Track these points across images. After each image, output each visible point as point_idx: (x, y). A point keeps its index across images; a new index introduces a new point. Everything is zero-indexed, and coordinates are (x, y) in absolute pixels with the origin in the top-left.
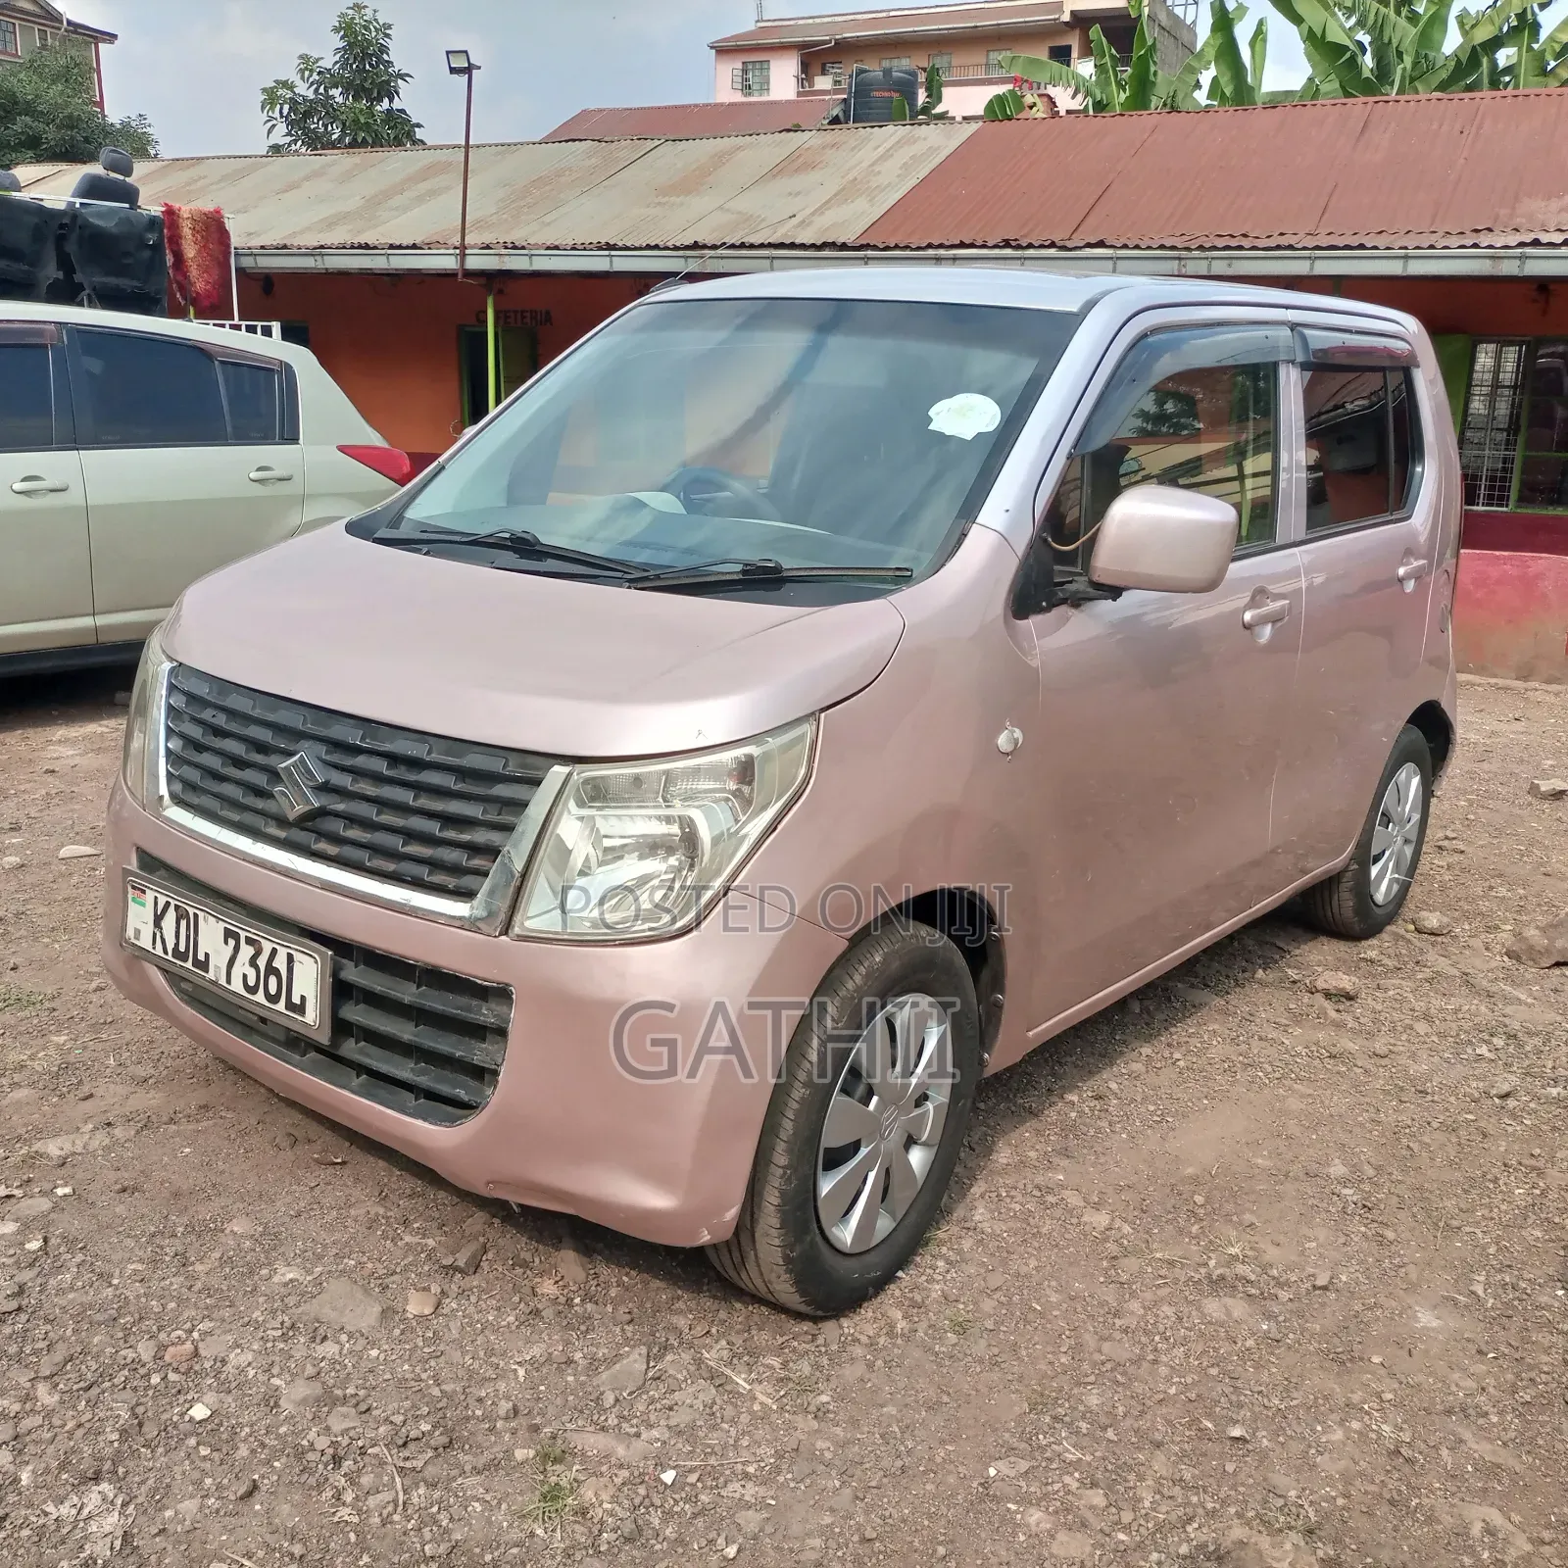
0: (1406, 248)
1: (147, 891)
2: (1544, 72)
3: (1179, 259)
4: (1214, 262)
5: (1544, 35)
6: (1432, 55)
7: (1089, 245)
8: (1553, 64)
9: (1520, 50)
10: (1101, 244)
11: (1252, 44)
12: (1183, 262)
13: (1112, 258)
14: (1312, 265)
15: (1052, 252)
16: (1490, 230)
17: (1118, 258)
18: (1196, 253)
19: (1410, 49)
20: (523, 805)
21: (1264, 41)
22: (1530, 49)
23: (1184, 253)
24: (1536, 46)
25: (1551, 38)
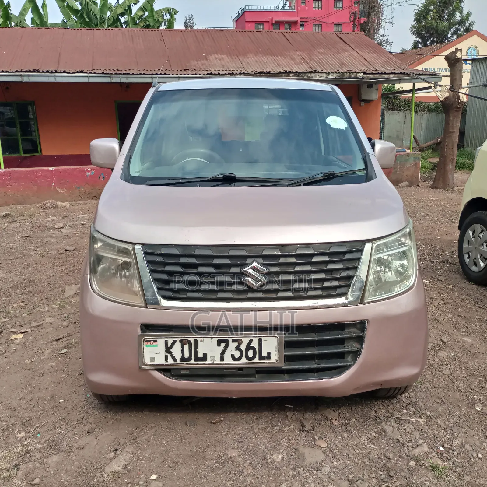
0: (177, 75)
1: (158, 339)
2: (136, 24)
3: (110, 77)
4: (122, 78)
5: (133, 13)
6: (104, 16)
7: (77, 72)
8: (138, 22)
9: (128, 16)
10: (82, 72)
11: (42, 7)
12: (112, 78)
13: (88, 77)
14: (152, 79)
15: (64, 74)
16: (188, 70)
17: (90, 77)
18: (116, 75)
19: (98, 13)
20: (359, 259)
21: (46, 6)
22: (131, 16)
23: (112, 75)
24: (132, 16)
25: (136, 14)
